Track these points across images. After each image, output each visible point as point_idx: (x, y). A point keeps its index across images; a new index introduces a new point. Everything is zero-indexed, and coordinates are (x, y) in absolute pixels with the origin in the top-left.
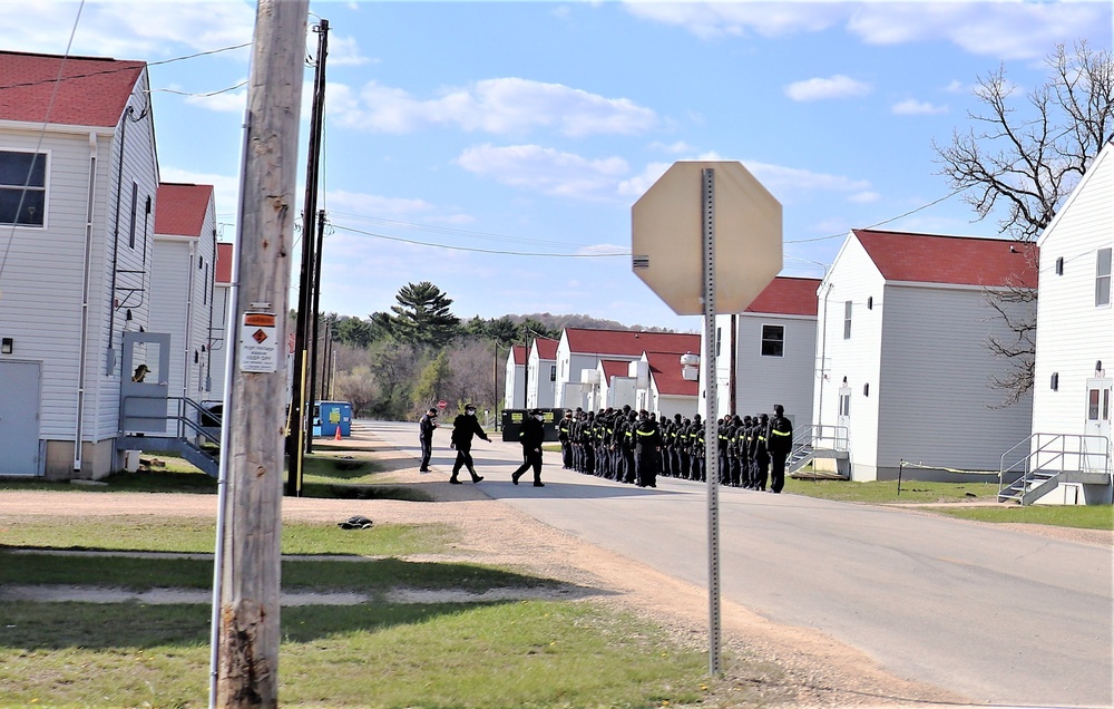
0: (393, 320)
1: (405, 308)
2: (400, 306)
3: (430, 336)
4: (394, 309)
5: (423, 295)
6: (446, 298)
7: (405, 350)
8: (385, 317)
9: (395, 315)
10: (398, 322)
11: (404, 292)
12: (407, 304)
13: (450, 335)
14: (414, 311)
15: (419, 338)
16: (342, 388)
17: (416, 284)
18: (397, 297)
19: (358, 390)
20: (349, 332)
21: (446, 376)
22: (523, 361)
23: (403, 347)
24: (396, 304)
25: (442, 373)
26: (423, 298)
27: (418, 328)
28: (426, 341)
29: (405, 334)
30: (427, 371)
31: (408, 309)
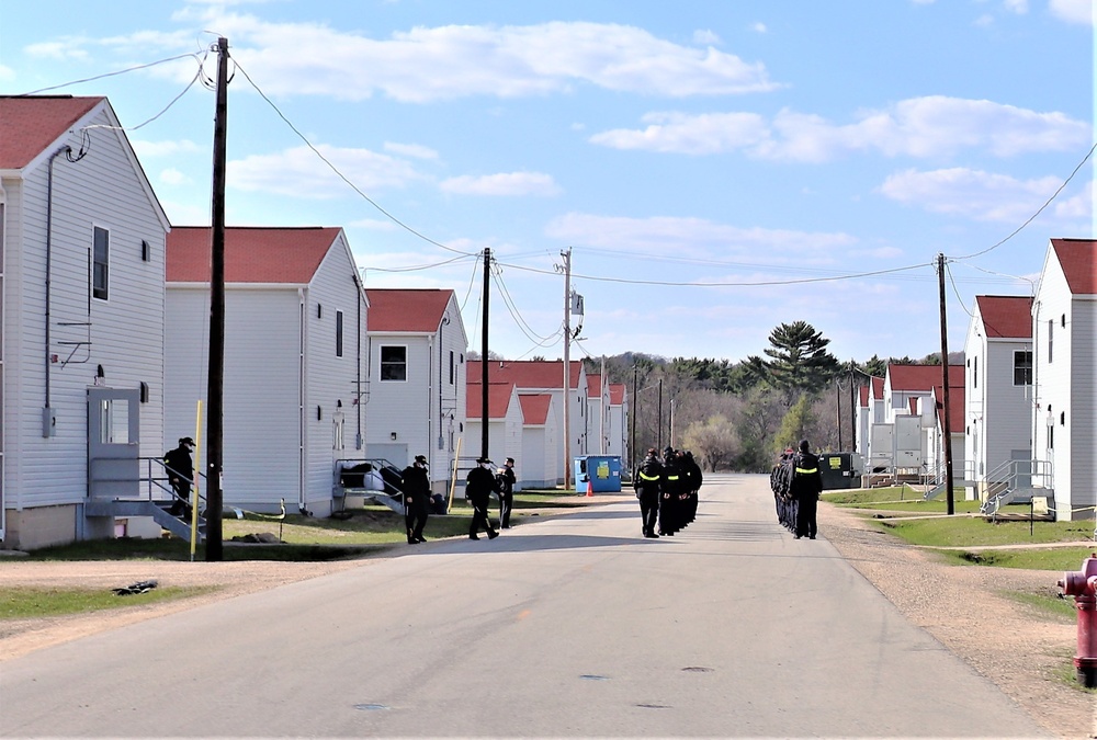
0: (766, 364)
1: (779, 350)
2: (773, 348)
3: (805, 380)
4: (768, 352)
5: (797, 335)
6: (822, 337)
7: (778, 395)
8: (756, 361)
9: (768, 359)
10: (773, 366)
11: (777, 334)
12: (780, 346)
13: (827, 378)
14: (788, 354)
15: (793, 383)
16: (699, 440)
17: (790, 324)
18: (770, 338)
19: (714, 441)
20: (739, 379)
21: (808, 423)
22: (865, 403)
23: (778, 393)
24: (770, 347)
25: (803, 419)
26: (798, 339)
27: (794, 372)
28: (803, 385)
29: (779, 377)
30: (791, 418)
31: (782, 351)
